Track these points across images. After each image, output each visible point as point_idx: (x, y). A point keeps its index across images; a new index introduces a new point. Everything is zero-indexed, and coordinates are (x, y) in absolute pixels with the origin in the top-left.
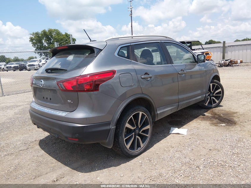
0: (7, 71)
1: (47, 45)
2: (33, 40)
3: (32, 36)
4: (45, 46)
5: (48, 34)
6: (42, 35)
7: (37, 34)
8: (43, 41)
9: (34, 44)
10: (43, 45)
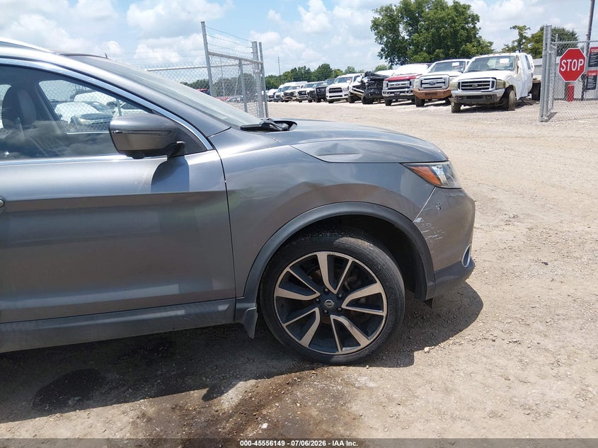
0: (301, 102)
1: (407, 37)
2: (377, 25)
3: (377, 16)
4: (403, 38)
5: (413, 8)
6: (400, 10)
7: (388, 9)
8: (401, 27)
9: (380, 36)
10: (398, 36)
